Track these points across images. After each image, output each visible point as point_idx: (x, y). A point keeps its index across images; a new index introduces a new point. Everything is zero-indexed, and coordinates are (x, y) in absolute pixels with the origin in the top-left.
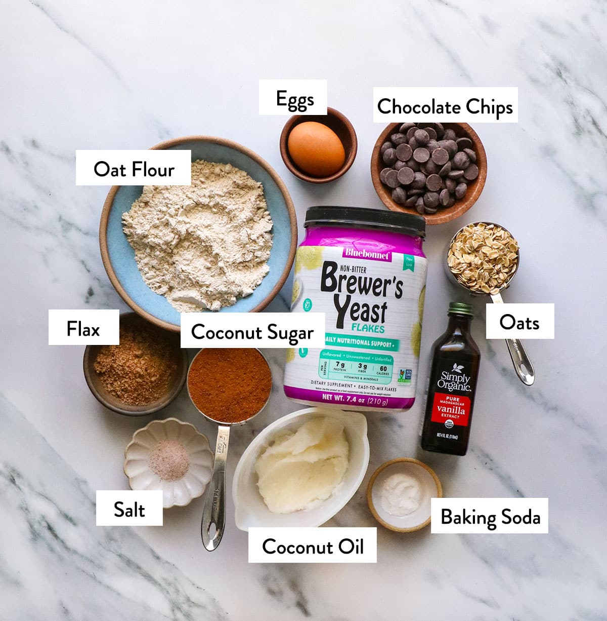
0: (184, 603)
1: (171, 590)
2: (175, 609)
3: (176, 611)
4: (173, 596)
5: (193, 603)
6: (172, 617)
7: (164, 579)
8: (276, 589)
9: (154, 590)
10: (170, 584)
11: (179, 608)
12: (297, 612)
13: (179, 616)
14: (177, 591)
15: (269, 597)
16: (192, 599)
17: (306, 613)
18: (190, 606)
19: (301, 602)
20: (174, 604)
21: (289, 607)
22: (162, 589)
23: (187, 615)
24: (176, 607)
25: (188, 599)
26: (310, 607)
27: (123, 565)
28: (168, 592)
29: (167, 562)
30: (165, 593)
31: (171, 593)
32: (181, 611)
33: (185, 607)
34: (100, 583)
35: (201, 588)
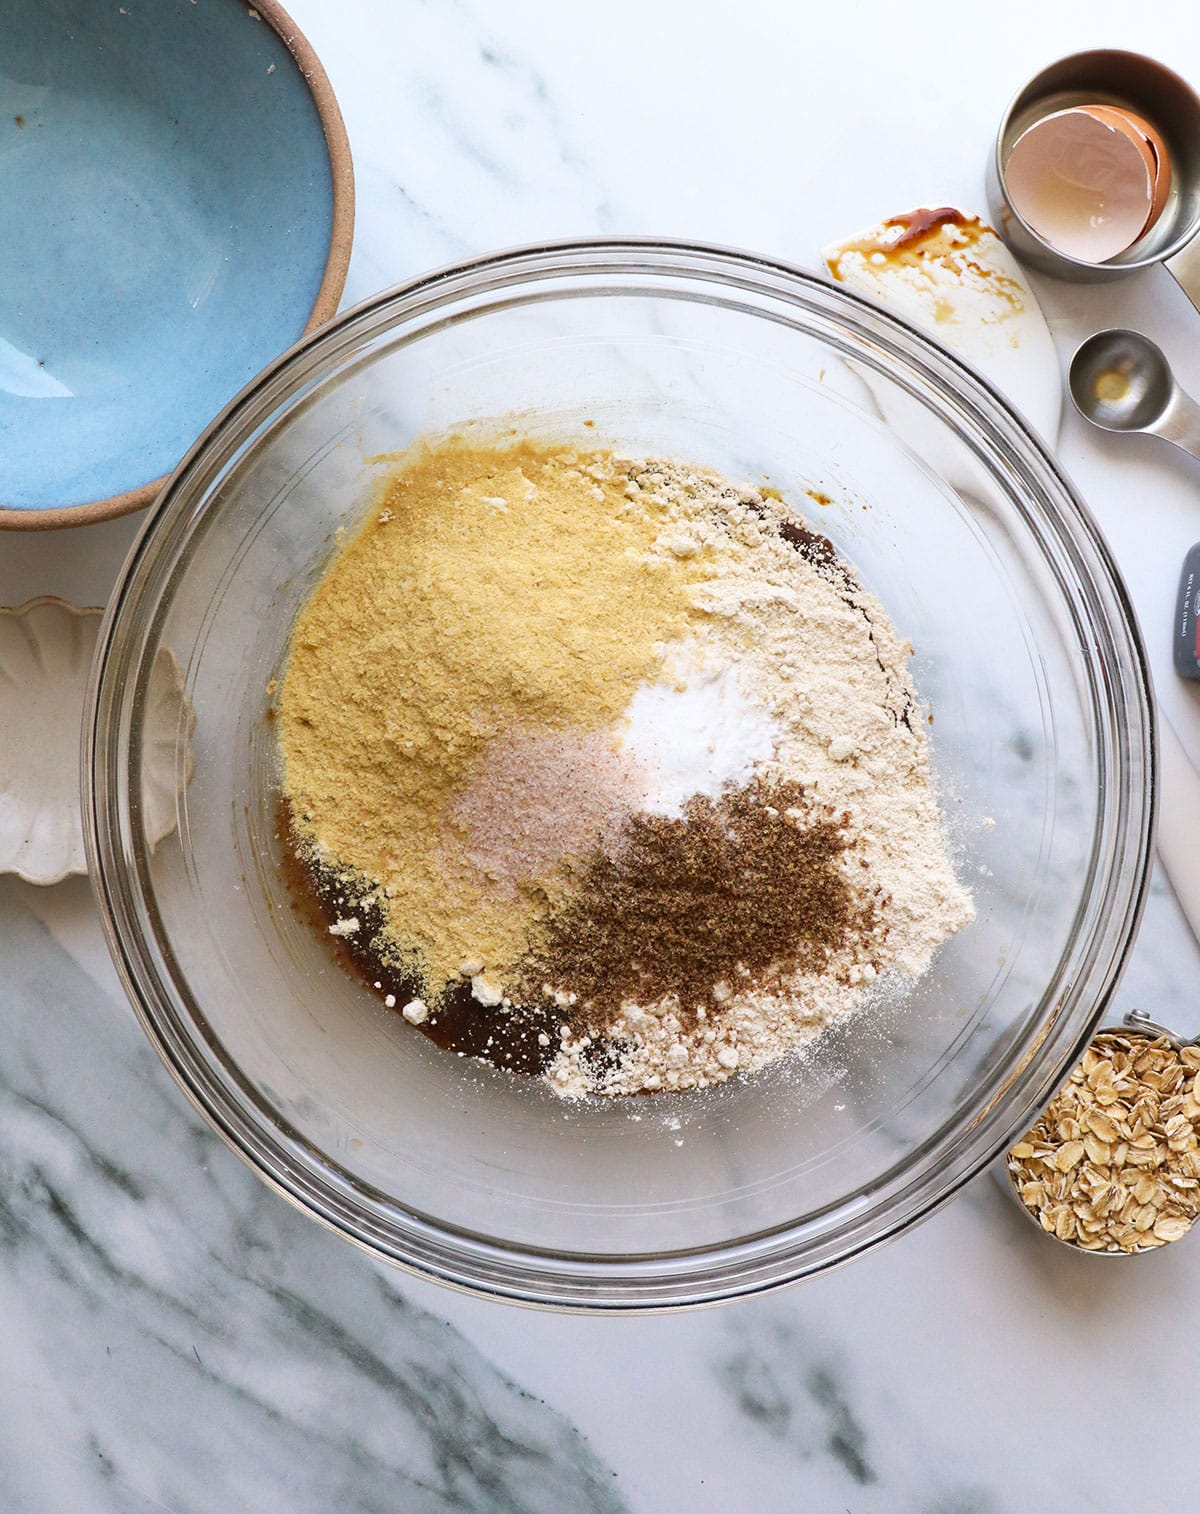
0: (479, 1444)
1: (440, 1403)
2: (451, 1460)
3: (455, 1469)
4: (446, 1420)
5: (509, 1441)
6: (440, 1484)
7: (419, 1369)
8: (768, 1397)
9: (384, 1402)
10: (434, 1384)
11: (465, 1461)
12: (832, 1469)
13: (465, 1482)
14: (459, 1405)
15: (747, 1422)
16: (506, 1432)
17: (860, 1471)
18: (499, 1454)
19: (846, 1438)
20: (447, 1443)
21: (807, 1455)
22: (410, 1400)
23: (490, 1482)
24: (451, 1453)
25: (492, 1431)
26: (874, 1454)
27: (287, 1323)
28: (429, 1410)
29: (426, 1314)
30: (420, 1412)
31: (438, 1413)
32: (471, 1470)
33: (483, 1454)
34: (216, 1379)
35: (533, 1398)
